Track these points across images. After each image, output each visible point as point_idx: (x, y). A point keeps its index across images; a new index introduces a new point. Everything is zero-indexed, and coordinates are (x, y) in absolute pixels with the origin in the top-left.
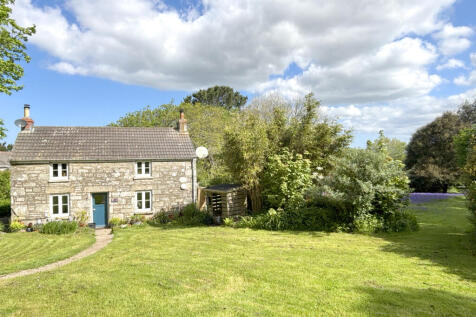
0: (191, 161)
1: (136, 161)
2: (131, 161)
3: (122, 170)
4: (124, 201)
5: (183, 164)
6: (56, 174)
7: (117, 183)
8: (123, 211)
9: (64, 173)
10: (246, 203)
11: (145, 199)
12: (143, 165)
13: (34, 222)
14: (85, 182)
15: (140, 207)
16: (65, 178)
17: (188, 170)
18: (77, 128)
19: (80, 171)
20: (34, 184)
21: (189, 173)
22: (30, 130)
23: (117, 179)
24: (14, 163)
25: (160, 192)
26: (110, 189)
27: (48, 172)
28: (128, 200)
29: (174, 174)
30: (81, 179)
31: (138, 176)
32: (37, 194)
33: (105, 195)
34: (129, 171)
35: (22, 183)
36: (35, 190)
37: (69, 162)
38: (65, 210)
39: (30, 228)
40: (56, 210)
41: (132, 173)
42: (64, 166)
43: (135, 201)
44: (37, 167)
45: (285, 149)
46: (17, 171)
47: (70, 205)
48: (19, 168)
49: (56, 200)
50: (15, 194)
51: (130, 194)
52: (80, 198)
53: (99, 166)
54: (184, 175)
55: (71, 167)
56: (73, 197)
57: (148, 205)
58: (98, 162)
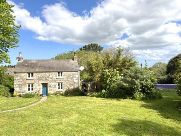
0: (78, 71)
1: (57, 72)
2: (56, 72)
3: (53, 75)
4: (53, 86)
5: (75, 73)
6: (29, 76)
7: (51, 80)
8: (52, 90)
9: (32, 76)
10: (96, 87)
11: (61, 85)
12: (60, 73)
13: (21, 94)
14: (39, 79)
15: (59, 89)
16: (33, 78)
17: (77, 75)
18: (37, 60)
19: (38, 75)
20: (22, 80)
21: (77, 76)
22: (21, 61)
23: (51, 78)
24: (15, 73)
25: (66, 83)
26: (48, 82)
27: (26, 76)
28: (55, 86)
29: (71, 77)
30: (38, 78)
31: (58, 77)
32: (23, 84)
33: (47, 84)
34: (55, 75)
35: (18, 79)
36: (22, 82)
37: (34, 72)
38: (32, 89)
39: (20, 96)
40: (29, 89)
41: (56, 76)
42: (32, 74)
43: (57, 86)
44: (23, 74)
45: (110, 67)
46: (16, 76)
47: (34, 87)
48: (17, 74)
49: (29, 86)
50: (15, 84)
51: (55, 84)
52: (38, 85)
53: (44, 74)
54: (75, 77)
55: (35, 74)
56: (35, 85)
57: (62, 88)
58: (44, 72)
